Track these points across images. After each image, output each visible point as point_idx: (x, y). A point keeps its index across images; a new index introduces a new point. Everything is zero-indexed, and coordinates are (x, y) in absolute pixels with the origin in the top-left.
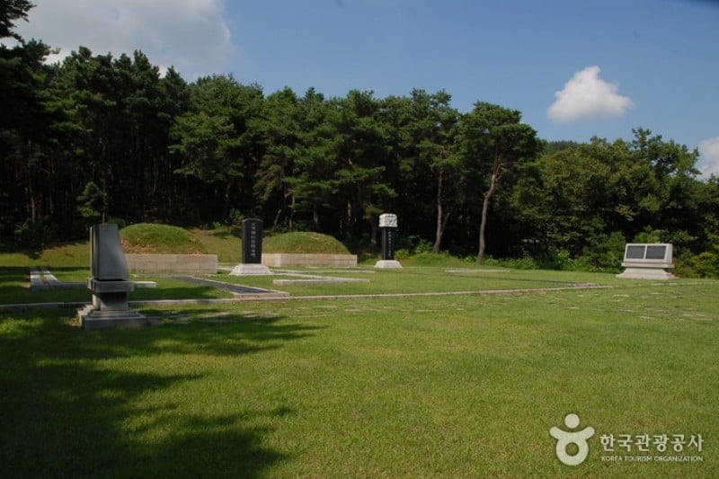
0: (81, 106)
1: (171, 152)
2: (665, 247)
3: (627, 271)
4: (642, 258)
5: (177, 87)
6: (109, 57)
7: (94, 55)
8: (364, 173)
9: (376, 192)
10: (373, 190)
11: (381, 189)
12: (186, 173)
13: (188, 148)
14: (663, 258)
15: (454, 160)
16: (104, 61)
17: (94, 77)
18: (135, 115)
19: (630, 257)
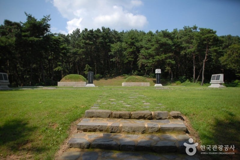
0: (83, 44)
1: (109, 55)
2: (220, 75)
3: (212, 85)
4: (214, 80)
5: (116, 35)
6: (93, 30)
7: (88, 30)
8: (163, 56)
9: (168, 62)
10: (167, 62)
11: (169, 61)
12: (114, 60)
13: (114, 53)
14: (219, 79)
15: (192, 50)
16: (91, 31)
17: (87, 36)
18: (100, 45)
19: (213, 80)
